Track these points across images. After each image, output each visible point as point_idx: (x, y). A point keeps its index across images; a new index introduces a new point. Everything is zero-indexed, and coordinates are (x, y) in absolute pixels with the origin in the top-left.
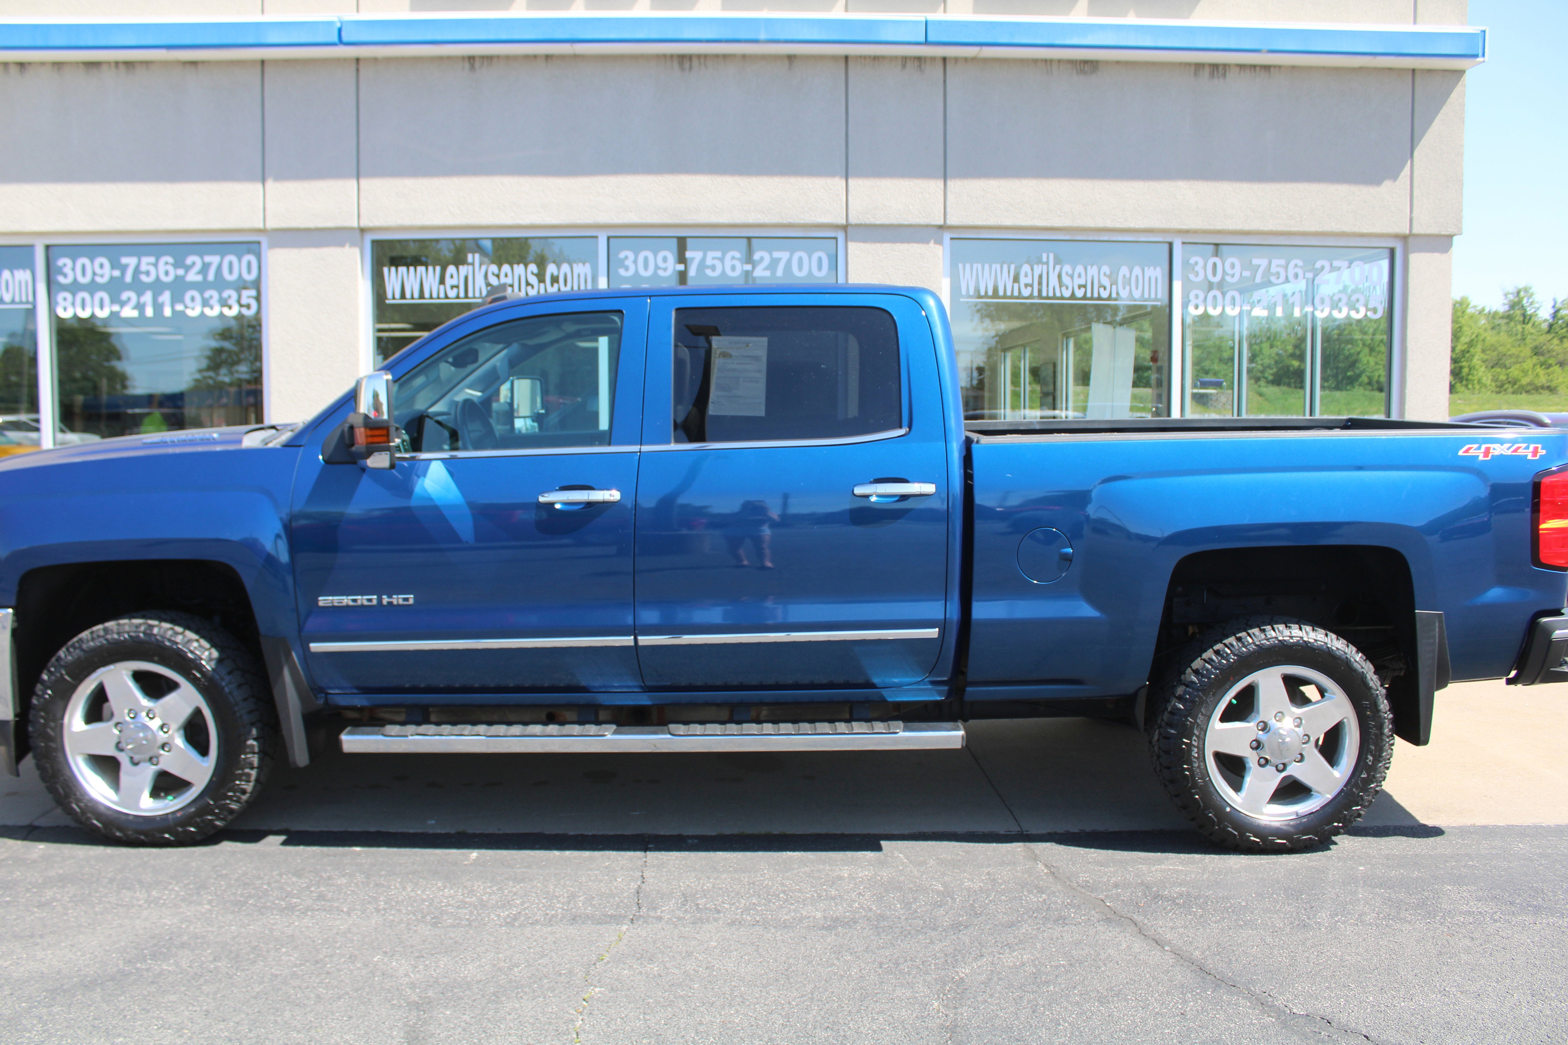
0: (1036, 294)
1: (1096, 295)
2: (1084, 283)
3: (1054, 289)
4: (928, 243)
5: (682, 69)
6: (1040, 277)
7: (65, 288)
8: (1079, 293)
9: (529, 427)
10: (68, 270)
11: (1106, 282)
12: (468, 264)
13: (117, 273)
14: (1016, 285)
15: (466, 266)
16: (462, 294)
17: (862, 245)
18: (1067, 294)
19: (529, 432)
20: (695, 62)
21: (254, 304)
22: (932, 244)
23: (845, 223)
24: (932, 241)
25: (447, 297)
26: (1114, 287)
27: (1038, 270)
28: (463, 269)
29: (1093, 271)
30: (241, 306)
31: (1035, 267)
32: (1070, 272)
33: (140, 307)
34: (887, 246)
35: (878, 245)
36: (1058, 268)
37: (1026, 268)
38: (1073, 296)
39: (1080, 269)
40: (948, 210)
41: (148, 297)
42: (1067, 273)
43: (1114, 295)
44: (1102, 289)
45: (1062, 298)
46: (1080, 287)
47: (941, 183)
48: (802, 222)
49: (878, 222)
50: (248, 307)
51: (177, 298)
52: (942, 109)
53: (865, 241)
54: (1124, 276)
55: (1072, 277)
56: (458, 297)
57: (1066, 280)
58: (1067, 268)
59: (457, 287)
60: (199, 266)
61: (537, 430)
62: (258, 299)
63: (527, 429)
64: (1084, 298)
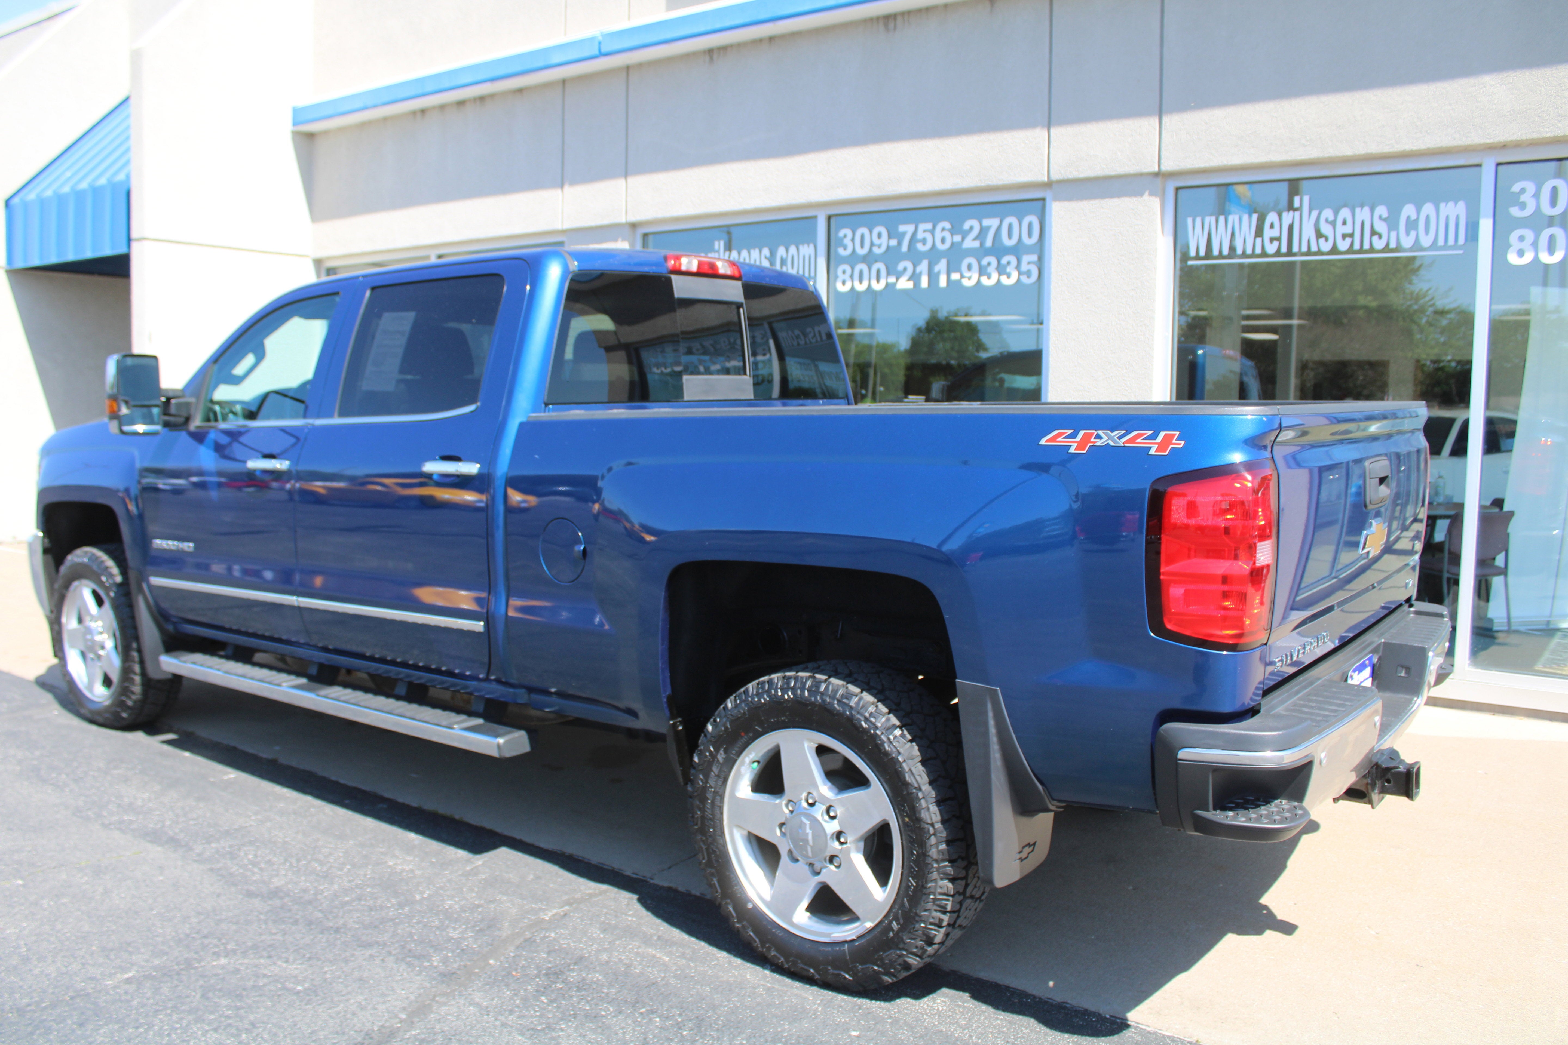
0: (1284, 249)
1: (1366, 246)
2: (1350, 231)
3: (1309, 241)
4: (1141, 195)
5: (887, 29)
6: (1291, 228)
8: (1343, 246)
11: (1381, 227)
14: (1259, 240)
17: (1066, 204)
18: (1326, 247)
20: (899, 19)
22: (1146, 196)
23: (1046, 179)
24: (1147, 193)
26: (1393, 235)
27: (1287, 217)
29: (1363, 214)
31: (1285, 214)
32: (1331, 218)
34: (1095, 203)
35: (1085, 203)
36: (1315, 213)
37: (1272, 217)
38: (1334, 250)
39: (1345, 213)
40: (1163, 153)
42: (1327, 220)
43: (1393, 245)
44: (1375, 238)
45: (1319, 253)
46: (1344, 236)
47: (1155, 121)
48: (1001, 183)
49: (1082, 176)
52: (1158, 31)
53: (1070, 199)
54: (1408, 218)
55: (1333, 224)
57: (1326, 229)
58: (1328, 213)
64: (1350, 251)
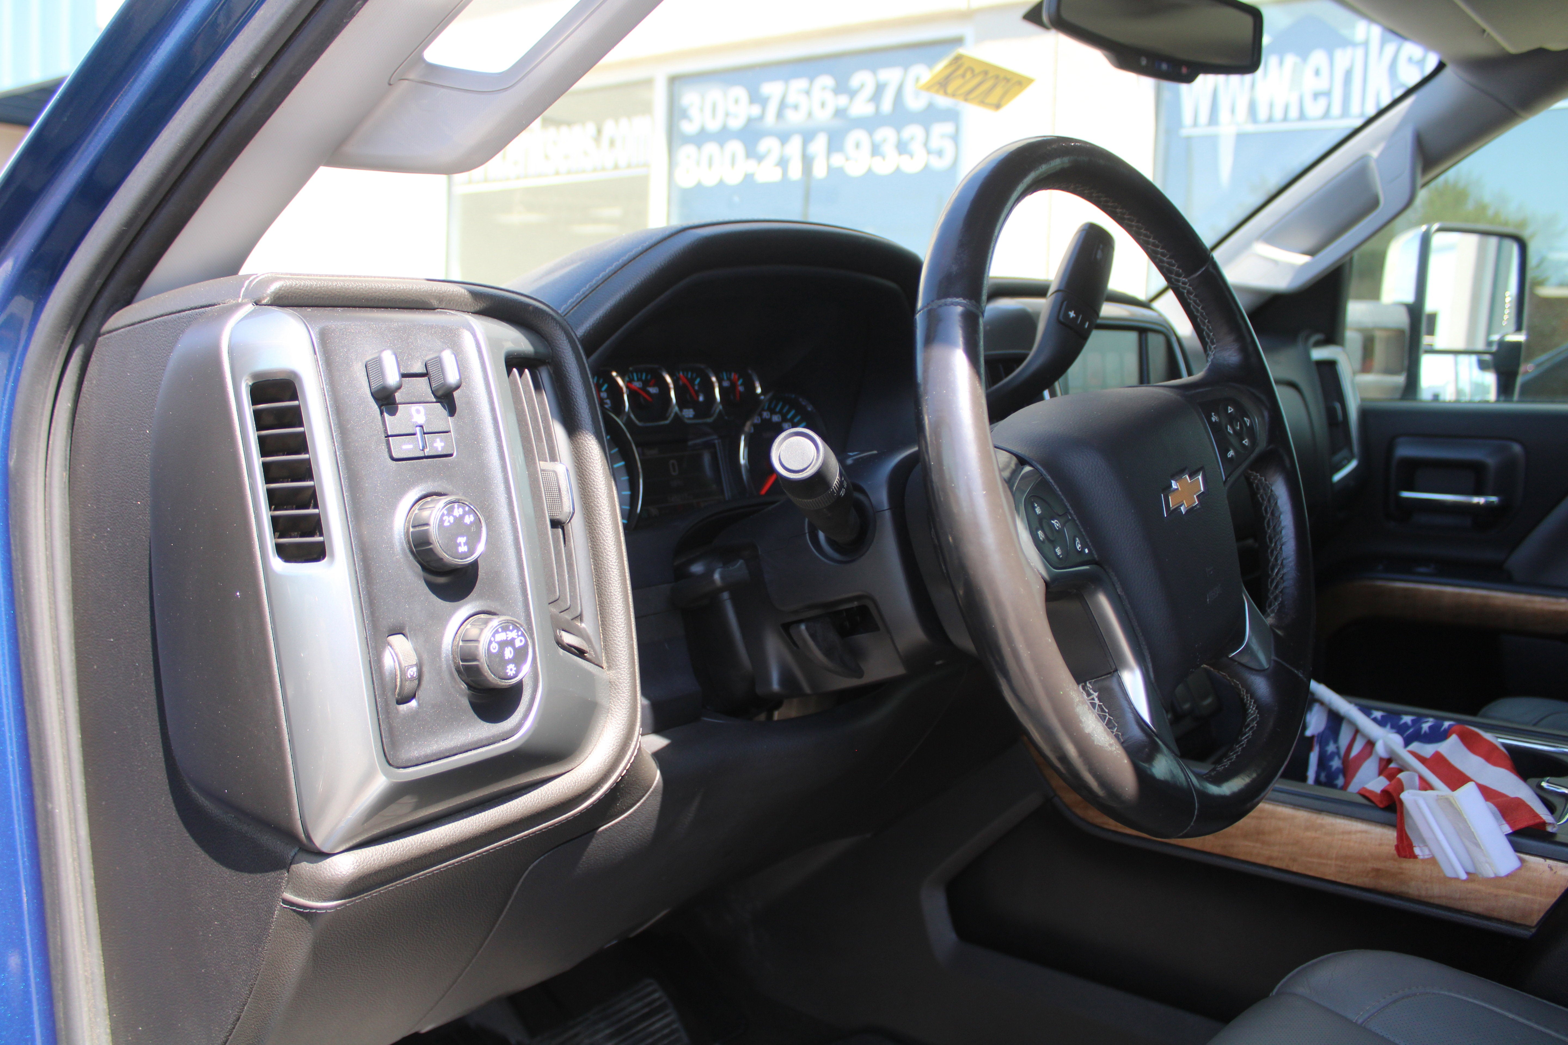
7: (687, 140)
9: (1466, 387)
10: (694, 112)
12: (1354, 44)
13: (756, 110)
15: (1349, 51)
16: (1336, 110)
19: (1466, 398)
21: (949, 147)
25: (1302, 116)
28: (1343, 58)
30: (929, 152)
33: (783, 163)
41: (795, 146)
50: (940, 153)
51: (835, 143)
56: (1326, 115)
59: (1328, 94)
60: (869, 90)
61: (1492, 396)
62: (955, 138)
63: (1459, 392)
